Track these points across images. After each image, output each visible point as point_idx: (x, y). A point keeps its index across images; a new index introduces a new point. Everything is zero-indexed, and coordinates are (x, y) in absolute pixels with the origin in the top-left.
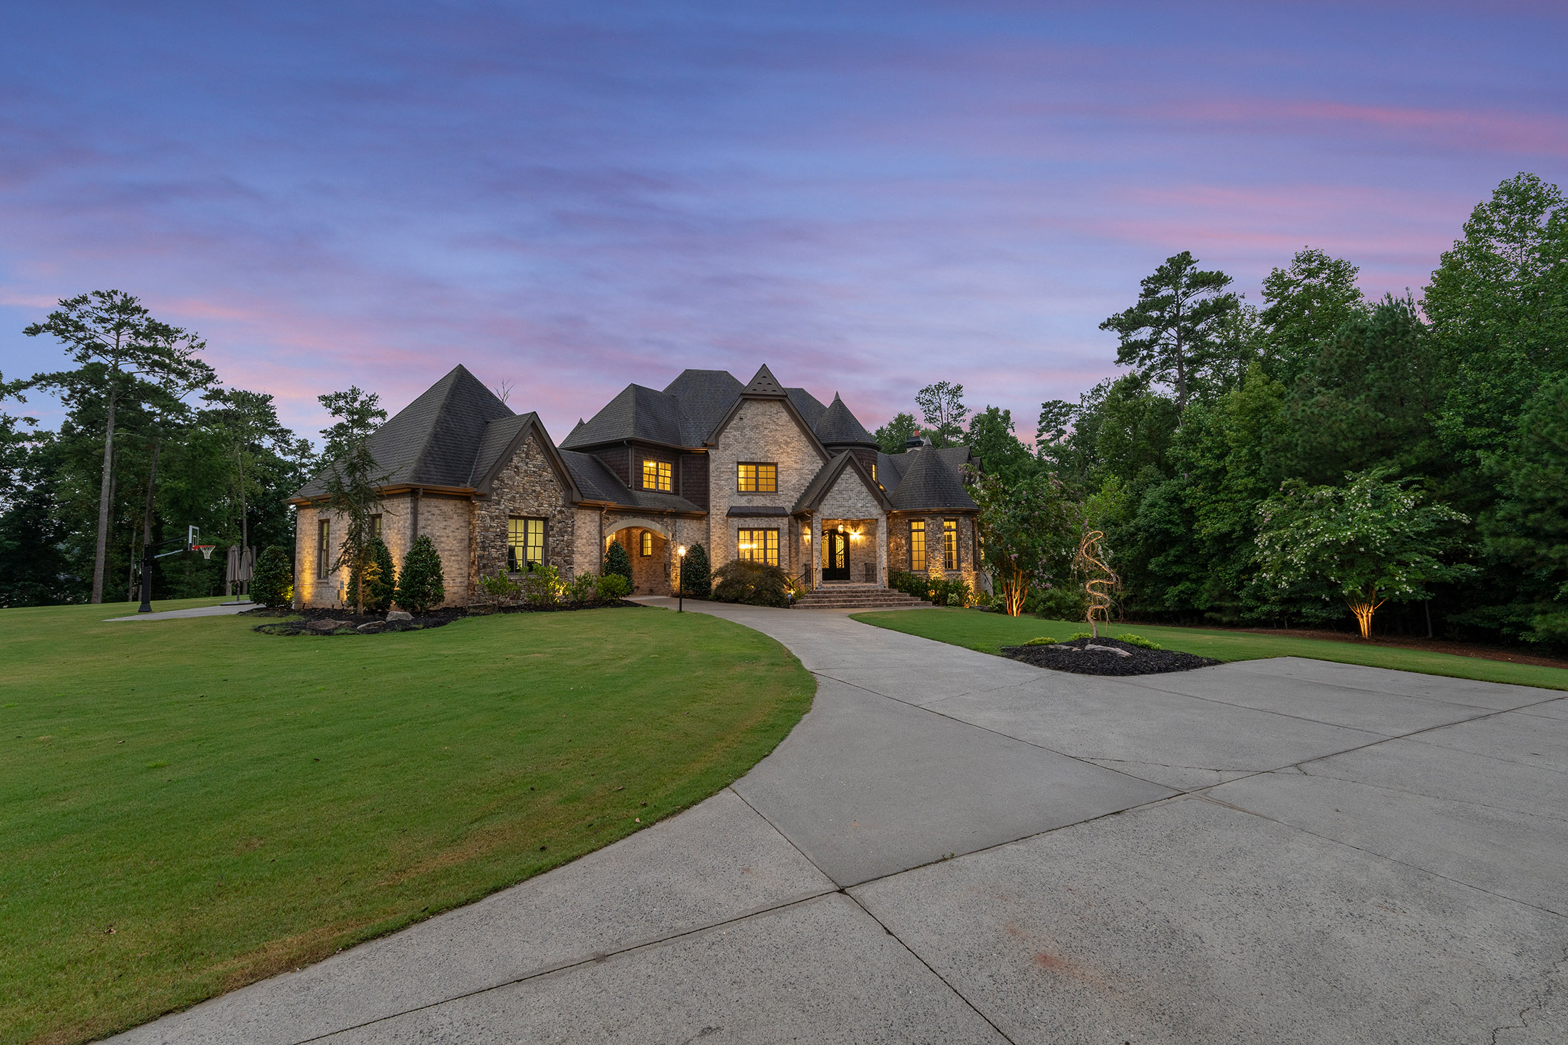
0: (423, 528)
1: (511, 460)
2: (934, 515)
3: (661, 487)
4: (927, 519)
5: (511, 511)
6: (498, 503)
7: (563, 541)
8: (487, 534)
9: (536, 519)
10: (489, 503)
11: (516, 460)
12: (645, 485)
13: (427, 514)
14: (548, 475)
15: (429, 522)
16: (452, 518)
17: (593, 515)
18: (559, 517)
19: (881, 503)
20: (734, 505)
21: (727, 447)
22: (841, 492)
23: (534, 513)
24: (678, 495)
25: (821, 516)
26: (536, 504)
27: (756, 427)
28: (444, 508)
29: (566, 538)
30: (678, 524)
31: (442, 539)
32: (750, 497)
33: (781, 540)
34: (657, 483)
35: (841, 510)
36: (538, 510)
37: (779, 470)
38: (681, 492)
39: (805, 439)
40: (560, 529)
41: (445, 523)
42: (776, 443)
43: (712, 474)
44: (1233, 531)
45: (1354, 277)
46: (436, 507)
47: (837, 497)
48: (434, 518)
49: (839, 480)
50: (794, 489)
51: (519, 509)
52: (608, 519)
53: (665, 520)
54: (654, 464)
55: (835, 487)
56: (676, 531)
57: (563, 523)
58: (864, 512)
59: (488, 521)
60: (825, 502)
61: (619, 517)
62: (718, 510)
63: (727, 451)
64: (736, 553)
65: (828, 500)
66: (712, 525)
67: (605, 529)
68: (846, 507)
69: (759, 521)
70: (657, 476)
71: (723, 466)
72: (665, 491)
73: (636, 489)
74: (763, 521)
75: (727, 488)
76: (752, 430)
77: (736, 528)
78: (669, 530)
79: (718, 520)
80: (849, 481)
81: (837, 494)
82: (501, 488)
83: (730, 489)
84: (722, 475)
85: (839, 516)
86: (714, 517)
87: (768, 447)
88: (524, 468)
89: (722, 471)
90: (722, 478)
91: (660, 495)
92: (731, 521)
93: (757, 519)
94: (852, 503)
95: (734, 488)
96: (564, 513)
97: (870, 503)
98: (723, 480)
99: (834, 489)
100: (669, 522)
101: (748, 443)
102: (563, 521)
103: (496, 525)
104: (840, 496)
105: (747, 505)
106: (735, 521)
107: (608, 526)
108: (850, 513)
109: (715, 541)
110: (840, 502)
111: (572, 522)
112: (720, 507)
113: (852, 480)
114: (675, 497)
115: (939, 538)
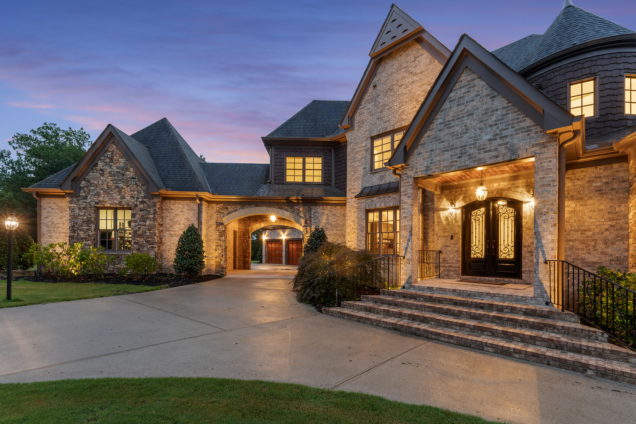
0: (46, 218)
1: (96, 165)
3: (308, 179)
5: (96, 203)
6: (86, 198)
7: (144, 225)
8: (76, 221)
9: (124, 209)
10: (78, 198)
11: (100, 164)
12: (289, 179)
13: (48, 209)
15: (50, 214)
17: (192, 205)
18: (141, 206)
20: (367, 185)
22: (447, 124)
23: (116, 204)
24: (330, 185)
25: (411, 173)
26: (119, 197)
27: (390, 89)
28: (61, 204)
29: (148, 223)
30: (313, 211)
31: (60, 225)
32: (382, 173)
34: (304, 176)
36: (120, 202)
40: (142, 216)
41: (61, 214)
43: (348, 158)
46: (55, 203)
47: (441, 134)
48: (53, 211)
49: (447, 105)
51: (103, 201)
52: (227, 208)
53: (296, 207)
54: (300, 160)
55: (437, 119)
56: (311, 217)
57: (145, 211)
58: (496, 150)
59: (77, 211)
60: (420, 149)
61: (239, 207)
62: (352, 193)
63: (363, 129)
64: (363, 237)
65: (425, 144)
66: (348, 209)
67: (223, 217)
68: (457, 148)
69: (386, 199)
70: (304, 170)
71: (359, 146)
72: (313, 182)
73: (275, 184)
74: (390, 199)
75: (361, 169)
76: (385, 96)
77: (364, 210)
78: (301, 217)
79: (353, 203)
80: (466, 99)
81: (440, 130)
82: (87, 187)
83: (364, 169)
84: (356, 156)
85: (444, 167)
86: (350, 200)
87: (403, 107)
88: (109, 170)
89: (358, 152)
90: (357, 159)
91: (303, 186)
92: (359, 203)
93: (385, 197)
94: (470, 138)
95: (368, 167)
96: (146, 203)
97: (513, 127)
98: (358, 161)
99: (436, 123)
100: (301, 209)
101: (382, 111)
102: (145, 210)
103: (83, 214)
104: (447, 131)
105: (380, 183)
106: (363, 202)
107: (227, 215)
108: (465, 158)
109: (350, 225)
110: (445, 143)
111: (154, 210)
112: (355, 189)
113: (472, 94)
114: (324, 187)
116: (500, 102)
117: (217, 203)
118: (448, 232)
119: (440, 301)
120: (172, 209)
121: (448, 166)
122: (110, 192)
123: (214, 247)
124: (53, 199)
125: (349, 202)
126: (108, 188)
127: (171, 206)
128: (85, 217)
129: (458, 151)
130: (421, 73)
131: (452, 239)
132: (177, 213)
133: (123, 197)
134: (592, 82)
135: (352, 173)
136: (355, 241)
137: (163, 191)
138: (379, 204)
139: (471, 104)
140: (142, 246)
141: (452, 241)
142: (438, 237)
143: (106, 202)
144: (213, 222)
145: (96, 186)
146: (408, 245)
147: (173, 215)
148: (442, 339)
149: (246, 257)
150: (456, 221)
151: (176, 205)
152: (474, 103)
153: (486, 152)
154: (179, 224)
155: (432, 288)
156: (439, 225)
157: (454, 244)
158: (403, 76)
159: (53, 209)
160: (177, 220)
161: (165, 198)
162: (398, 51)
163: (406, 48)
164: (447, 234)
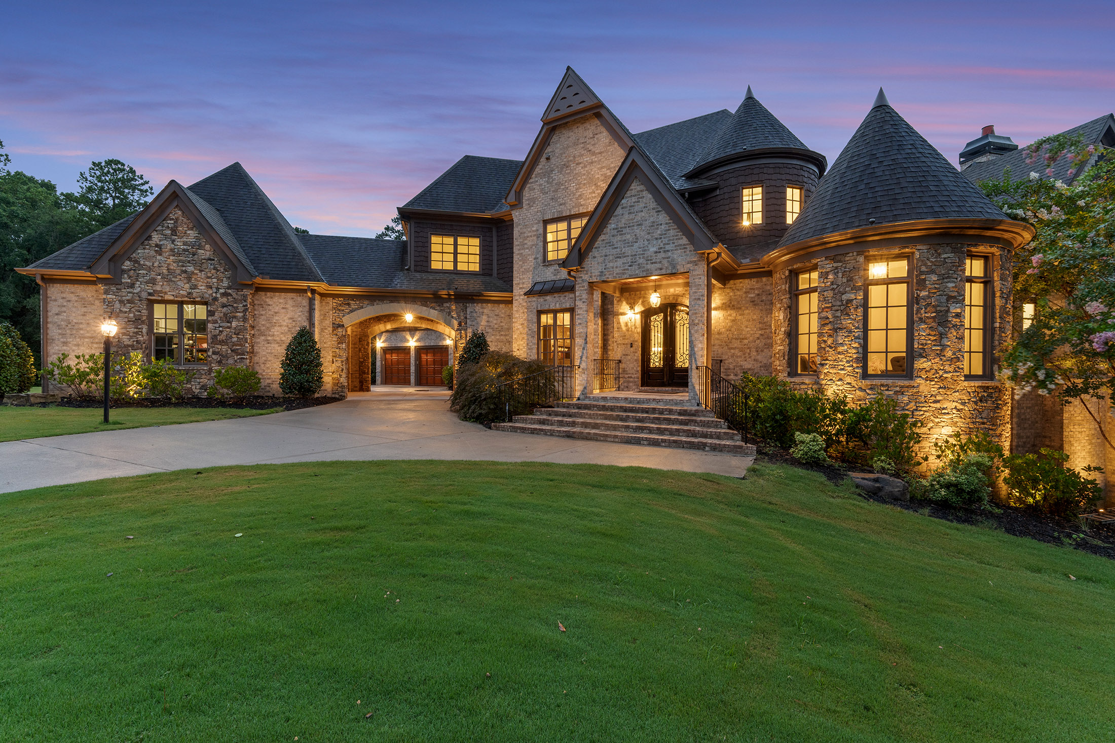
0: (57, 314)
1: (149, 238)
3: (461, 267)
4: (821, 261)
5: (150, 294)
6: (132, 286)
7: (229, 328)
9: (194, 303)
10: (119, 287)
12: (435, 265)
13: (61, 300)
14: (206, 252)
15: (64, 309)
16: (94, 304)
17: (299, 299)
18: (224, 300)
19: (693, 239)
20: (539, 280)
21: (533, 201)
22: (619, 231)
23: (183, 296)
24: (491, 275)
25: (586, 277)
26: (187, 286)
27: (567, 165)
28: (83, 294)
29: (234, 324)
30: (469, 310)
32: (557, 267)
34: (455, 262)
35: (620, 262)
36: (190, 293)
38: (495, 272)
40: (225, 315)
42: (589, 181)
43: (515, 243)
46: (72, 293)
47: (614, 240)
48: (70, 305)
49: (619, 210)
51: (161, 292)
53: (446, 305)
54: (450, 240)
55: (611, 223)
56: (466, 318)
57: (229, 307)
58: (660, 262)
59: (117, 305)
60: (594, 252)
61: (366, 302)
62: (520, 288)
63: (534, 209)
64: (534, 344)
65: (599, 248)
66: (515, 309)
67: (344, 316)
68: (628, 256)
69: (561, 298)
70: (455, 253)
71: (529, 229)
72: (468, 271)
73: (416, 271)
74: (567, 298)
75: (531, 259)
76: (560, 172)
77: (535, 311)
78: (453, 317)
79: (521, 302)
80: (636, 208)
81: (613, 236)
82: (134, 270)
83: (535, 259)
84: (526, 242)
85: (617, 274)
86: (517, 298)
87: (581, 190)
88: (170, 246)
89: (528, 237)
90: (526, 246)
91: (454, 276)
92: (530, 302)
93: (560, 297)
94: (640, 248)
95: (540, 258)
96: (232, 296)
97: (673, 243)
98: (527, 248)
99: (609, 228)
100: (454, 307)
101: (556, 191)
102: (229, 305)
103: (128, 310)
104: (619, 238)
105: (554, 278)
106: (534, 301)
107: (349, 313)
108: (635, 267)
109: (518, 329)
110: (618, 250)
111: (244, 306)
112: (523, 283)
113: (641, 205)
114: (482, 278)
115: (850, 301)
116: (663, 218)
117: (334, 296)
118: (628, 339)
119: (612, 409)
120: (269, 305)
121: (620, 274)
122: (173, 279)
123: (330, 358)
124: (69, 285)
125: (516, 300)
126: (169, 272)
127: (267, 300)
128: (132, 315)
129: (629, 259)
130: (600, 153)
131: (631, 347)
132: (276, 311)
133: (195, 287)
134: (761, 188)
135: (521, 263)
136: (524, 350)
137: (258, 280)
138: (554, 304)
139: (640, 214)
140: (226, 357)
141: (632, 349)
142: (618, 344)
143: (166, 293)
144: (328, 322)
145: (149, 269)
146: (583, 353)
147: (270, 313)
148: (609, 439)
149: (364, 373)
150: (636, 328)
151: (276, 299)
152: (643, 214)
153: (652, 263)
154: (280, 326)
155: (606, 397)
156: (619, 331)
157: (634, 352)
158: (580, 153)
159: (69, 301)
160: (276, 320)
161: (259, 289)
162: (575, 122)
163: (584, 120)
164: (626, 341)
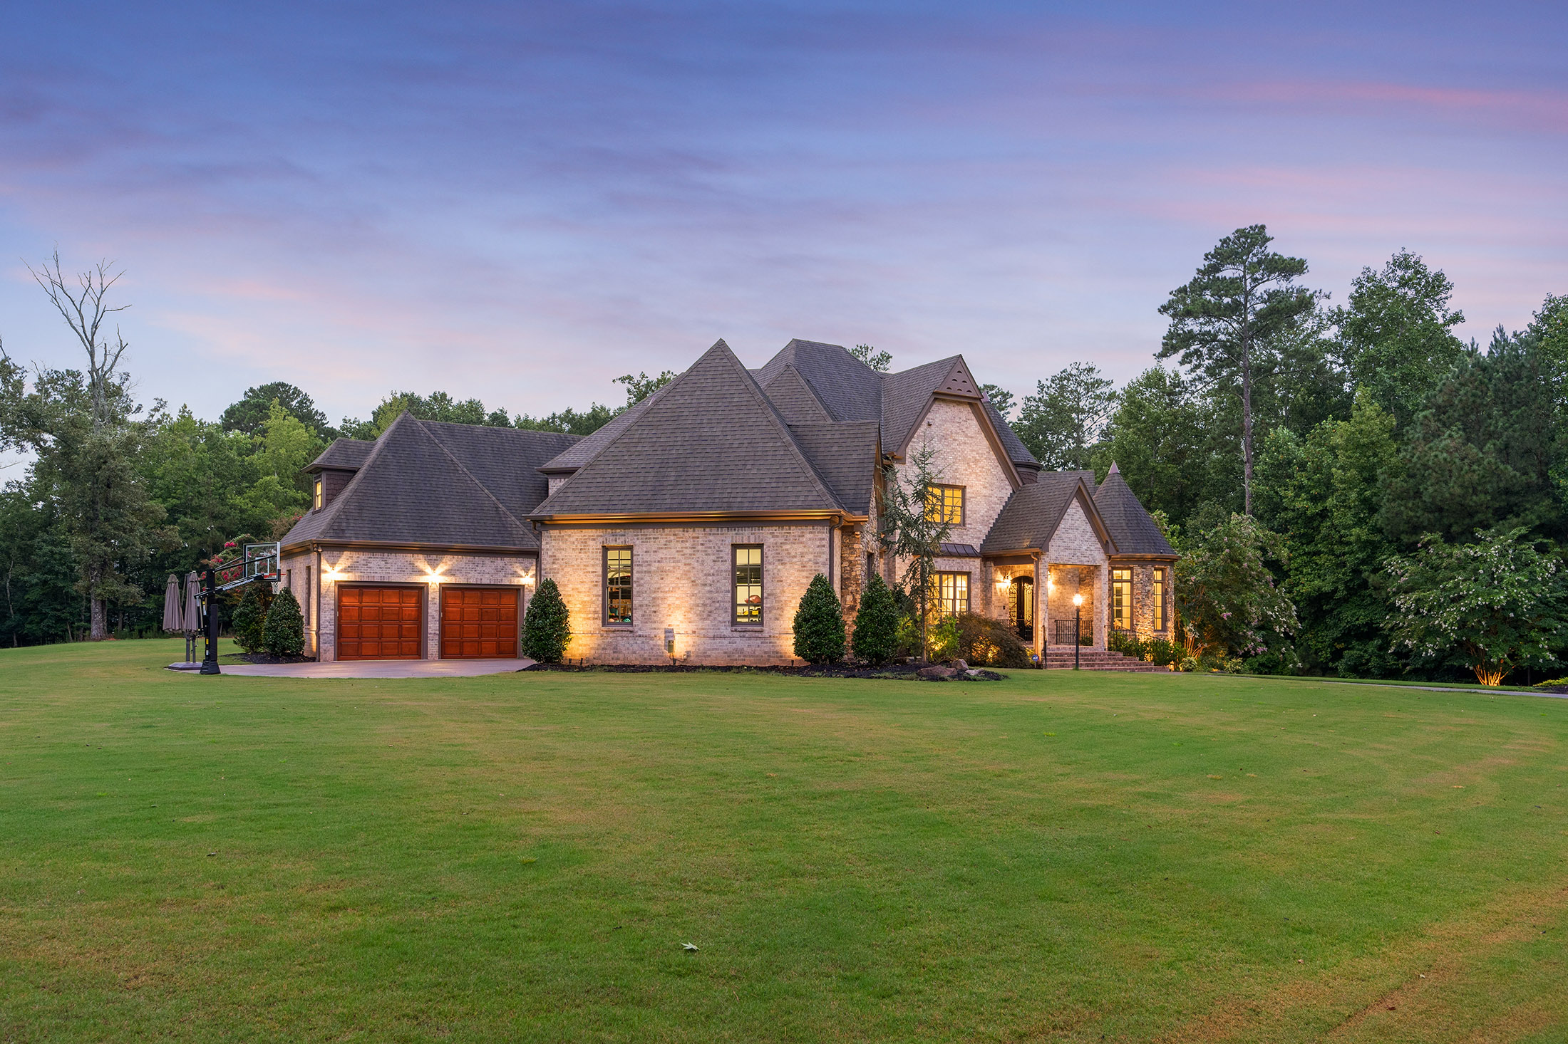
2: (1143, 562)
4: (1136, 567)
19: (1105, 546)
25: (1047, 559)
33: (973, 587)
35: (1068, 552)
37: (968, 495)
39: (994, 457)
42: (965, 459)
44: (1335, 591)
45: (1448, 295)
50: (983, 522)
80: (1075, 518)
87: (957, 464)
110: (1066, 543)
115: (1149, 591)
118: (1001, 602)
121: (1067, 560)
142: (995, 607)
150: (1007, 593)
156: (995, 596)
163: (959, 403)
164: (1001, 604)
